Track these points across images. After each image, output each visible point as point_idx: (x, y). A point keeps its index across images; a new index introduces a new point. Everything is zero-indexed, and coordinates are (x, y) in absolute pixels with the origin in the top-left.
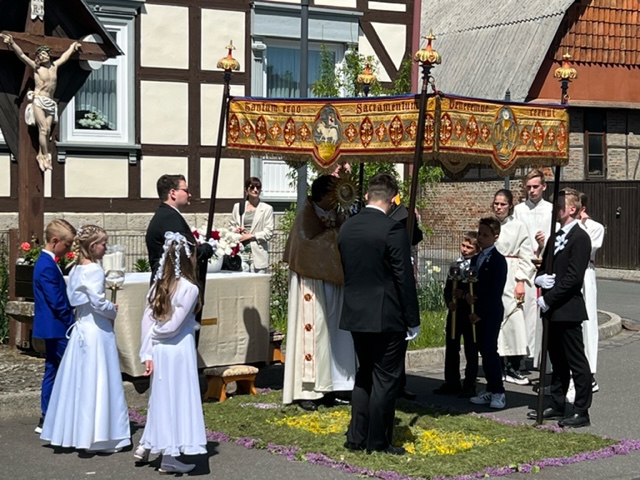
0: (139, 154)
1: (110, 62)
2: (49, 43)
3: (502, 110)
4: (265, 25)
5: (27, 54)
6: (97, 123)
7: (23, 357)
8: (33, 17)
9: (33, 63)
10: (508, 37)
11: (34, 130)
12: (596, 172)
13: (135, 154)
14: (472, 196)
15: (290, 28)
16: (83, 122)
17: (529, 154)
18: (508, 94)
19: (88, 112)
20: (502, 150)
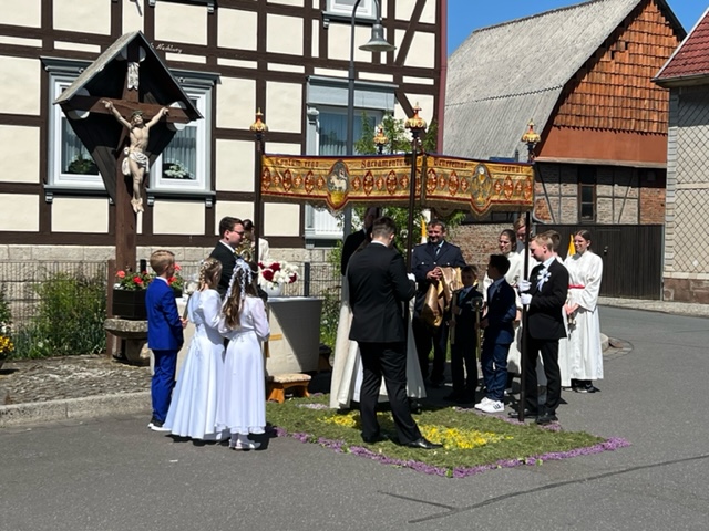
0: (214, 199)
3: (478, 167)
4: (318, 95)
5: (124, 117)
6: (180, 175)
8: (130, 87)
9: (129, 124)
10: (517, 106)
11: (129, 179)
12: (588, 217)
13: (211, 198)
15: (339, 97)
16: (168, 172)
17: (501, 202)
18: (517, 153)
19: (173, 165)
20: (479, 199)
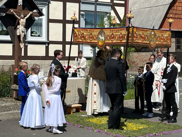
0: (49, 44)
1: (41, 17)
2: (23, 12)
3: (152, 32)
4: (84, 7)
5: (17, 15)
6: (37, 35)
7: (16, 101)
8: (19, 5)
9: (19, 18)
10: (154, 11)
11: (19, 37)
12: (179, 49)
13: (47, 44)
14: (143, 56)
15: (91, 8)
16: (33, 34)
17: (159, 44)
18: (154, 27)
19: (34, 32)
20: (152, 43)
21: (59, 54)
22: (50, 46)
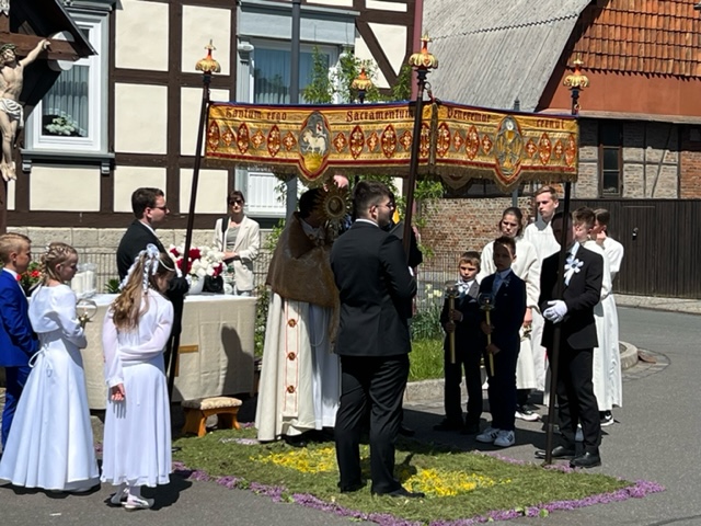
0: (112, 163)
1: (82, 62)
2: (14, 41)
3: (505, 120)
4: (252, 24)
6: (67, 129)
12: (611, 189)
13: (107, 164)
14: (476, 214)
16: (50, 127)
17: (534, 168)
19: (56, 117)
20: (506, 164)
21: (153, 205)
22: (120, 171)
